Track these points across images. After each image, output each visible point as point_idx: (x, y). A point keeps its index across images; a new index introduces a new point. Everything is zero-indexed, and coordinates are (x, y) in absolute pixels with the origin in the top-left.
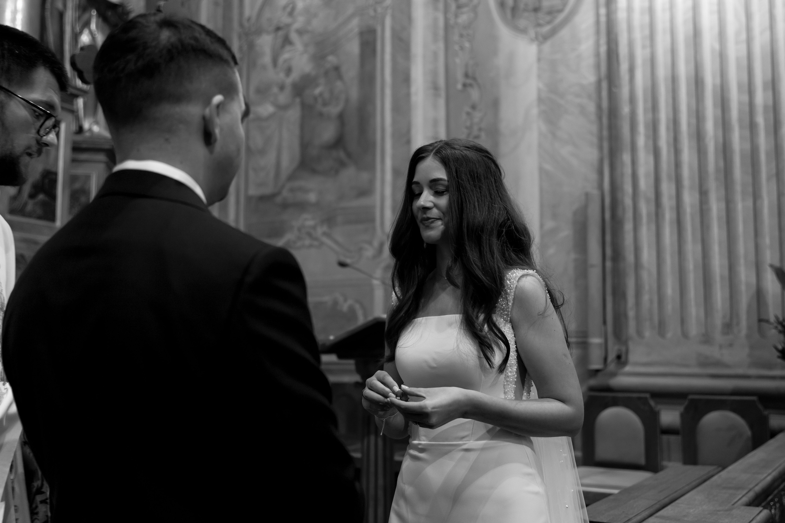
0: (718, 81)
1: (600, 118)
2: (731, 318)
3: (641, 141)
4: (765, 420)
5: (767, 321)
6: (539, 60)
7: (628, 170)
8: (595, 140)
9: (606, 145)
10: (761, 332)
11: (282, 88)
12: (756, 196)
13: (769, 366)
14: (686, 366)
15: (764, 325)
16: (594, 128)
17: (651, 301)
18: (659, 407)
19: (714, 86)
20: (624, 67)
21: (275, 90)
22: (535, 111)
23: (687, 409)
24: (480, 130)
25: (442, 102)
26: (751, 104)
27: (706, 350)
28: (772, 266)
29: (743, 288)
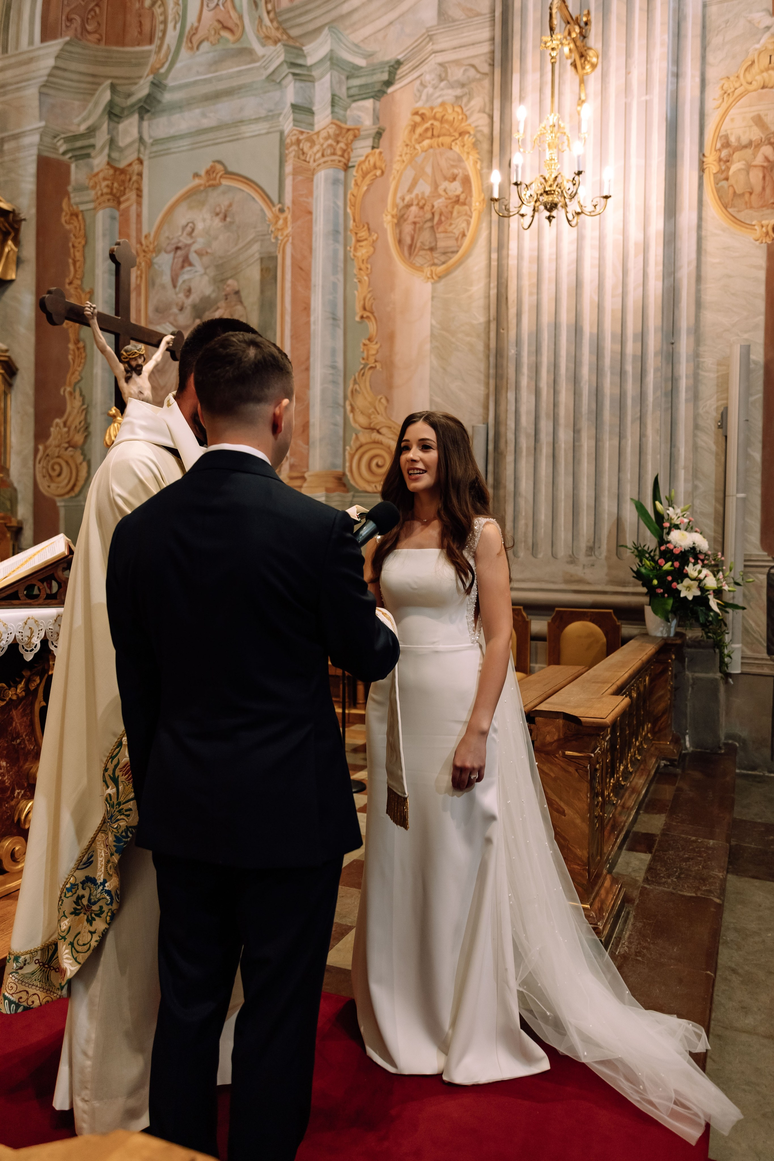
0: (595, 331)
1: (488, 357)
2: (594, 542)
3: (524, 381)
4: (618, 629)
5: (626, 547)
6: (433, 298)
7: (512, 408)
8: (482, 377)
9: (492, 382)
10: (618, 555)
11: (181, 309)
12: (621, 436)
13: (624, 584)
14: (553, 582)
15: (622, 549)
16: (482, 366)
17: (526, 525)
18: (530, 617)
19: (591, 334)
20: (512, 311)
21: (175, 310)
22: (428, 347)
23: (553, 620)
24: (376, 361)
25: (340, 332)
26: (622, 354)
27: (572, 569)
28: (632, 499)
29: (606, 516)
